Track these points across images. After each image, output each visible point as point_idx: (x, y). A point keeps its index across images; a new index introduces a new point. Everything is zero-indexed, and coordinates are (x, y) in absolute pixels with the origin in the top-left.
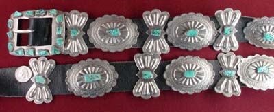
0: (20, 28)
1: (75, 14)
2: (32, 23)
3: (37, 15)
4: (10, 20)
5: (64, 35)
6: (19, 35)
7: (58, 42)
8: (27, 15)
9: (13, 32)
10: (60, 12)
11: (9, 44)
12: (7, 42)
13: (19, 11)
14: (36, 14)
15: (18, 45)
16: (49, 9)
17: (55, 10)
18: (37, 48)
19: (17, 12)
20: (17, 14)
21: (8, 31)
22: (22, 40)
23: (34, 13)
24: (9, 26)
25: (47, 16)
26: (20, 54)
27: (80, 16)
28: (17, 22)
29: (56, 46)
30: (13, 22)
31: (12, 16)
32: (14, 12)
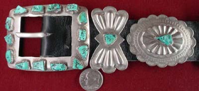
0: (23, 30)
1: (111, 12)
2: (47, 24)
3: (49, 12)
4: (8, 19)
5: (88, 42)
6: (22, 40)
7: (81, 52)
8: (34, 12)
9: (13, 36)
10: (82, 7)
11: (8, 53)
12: (5, 51)
13: (23, 6)
14: (47, 10)
15: (21, 54)
16: (66, 3)
17: (76, 5)
18: (49, 60)
19: (19, 7)
20: (20, 9)
21: (6, 34)
22: (27, 48)
23: (44, 8)
24: (7, 27)
25: (64, 14)
26: (24, 67)
27: (117, 16)
28: (18, 21)
29: (79, 58)
30: (14, 22)
31: (12, 12)
32: (15, 7)
